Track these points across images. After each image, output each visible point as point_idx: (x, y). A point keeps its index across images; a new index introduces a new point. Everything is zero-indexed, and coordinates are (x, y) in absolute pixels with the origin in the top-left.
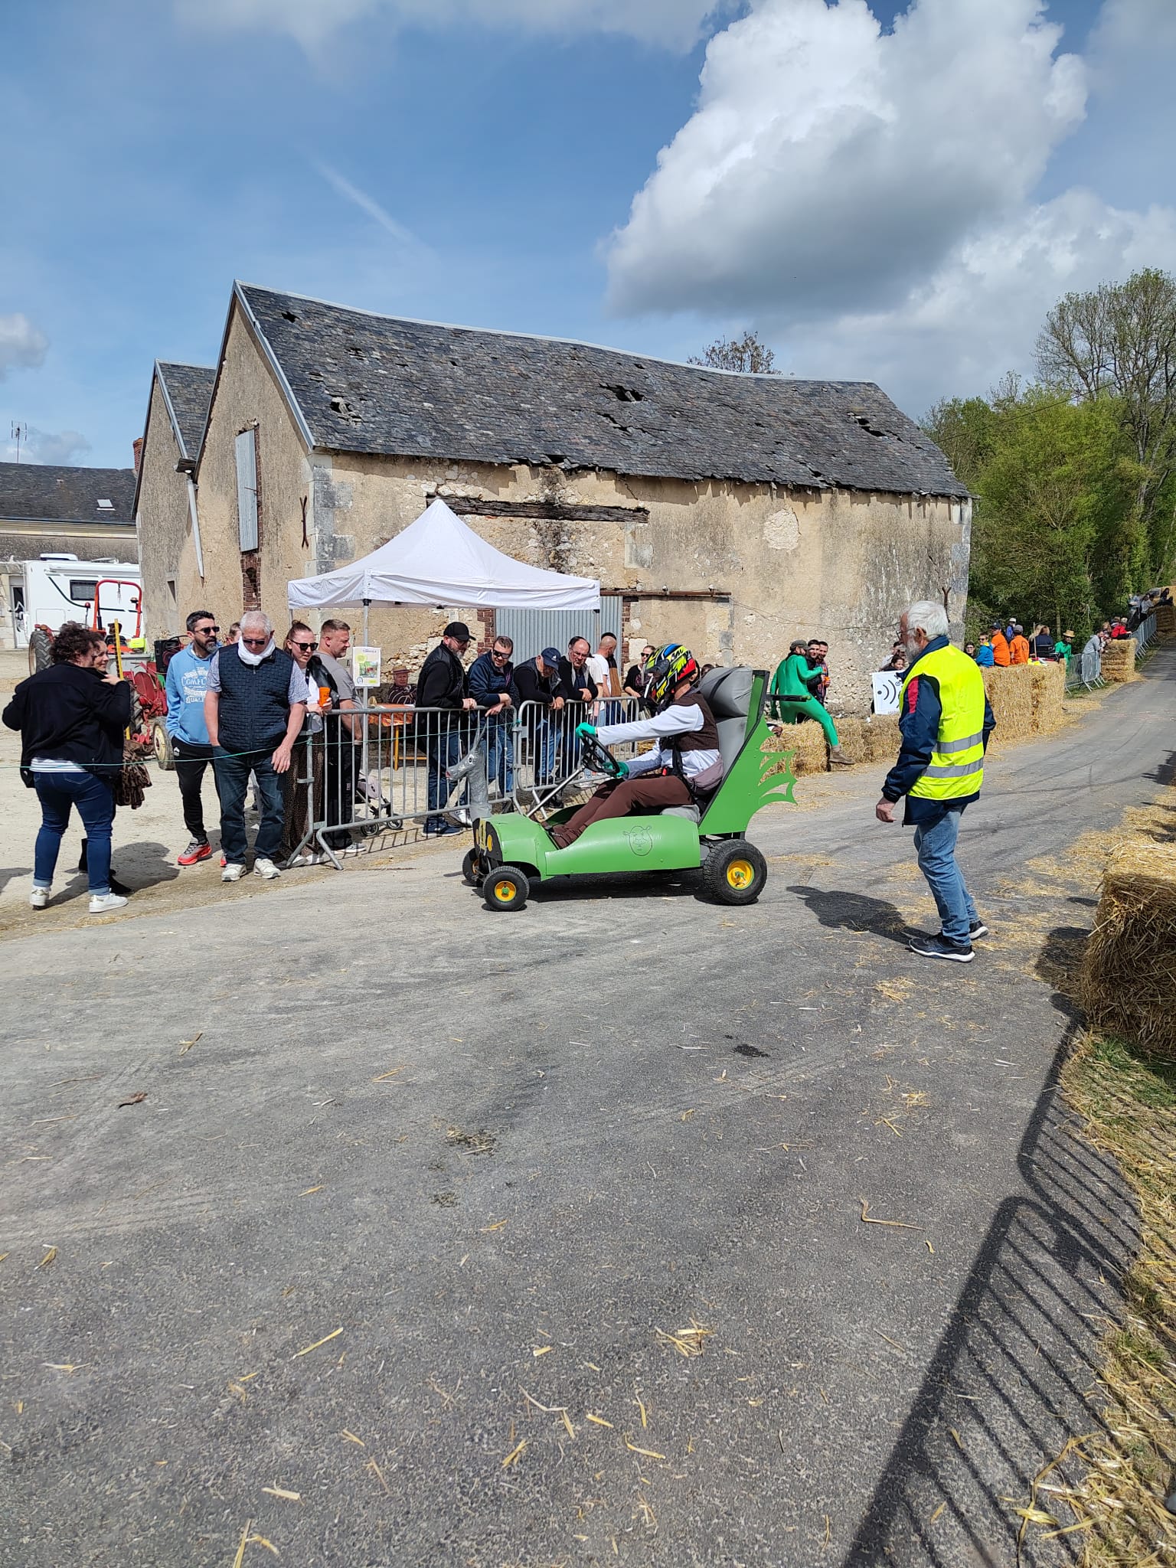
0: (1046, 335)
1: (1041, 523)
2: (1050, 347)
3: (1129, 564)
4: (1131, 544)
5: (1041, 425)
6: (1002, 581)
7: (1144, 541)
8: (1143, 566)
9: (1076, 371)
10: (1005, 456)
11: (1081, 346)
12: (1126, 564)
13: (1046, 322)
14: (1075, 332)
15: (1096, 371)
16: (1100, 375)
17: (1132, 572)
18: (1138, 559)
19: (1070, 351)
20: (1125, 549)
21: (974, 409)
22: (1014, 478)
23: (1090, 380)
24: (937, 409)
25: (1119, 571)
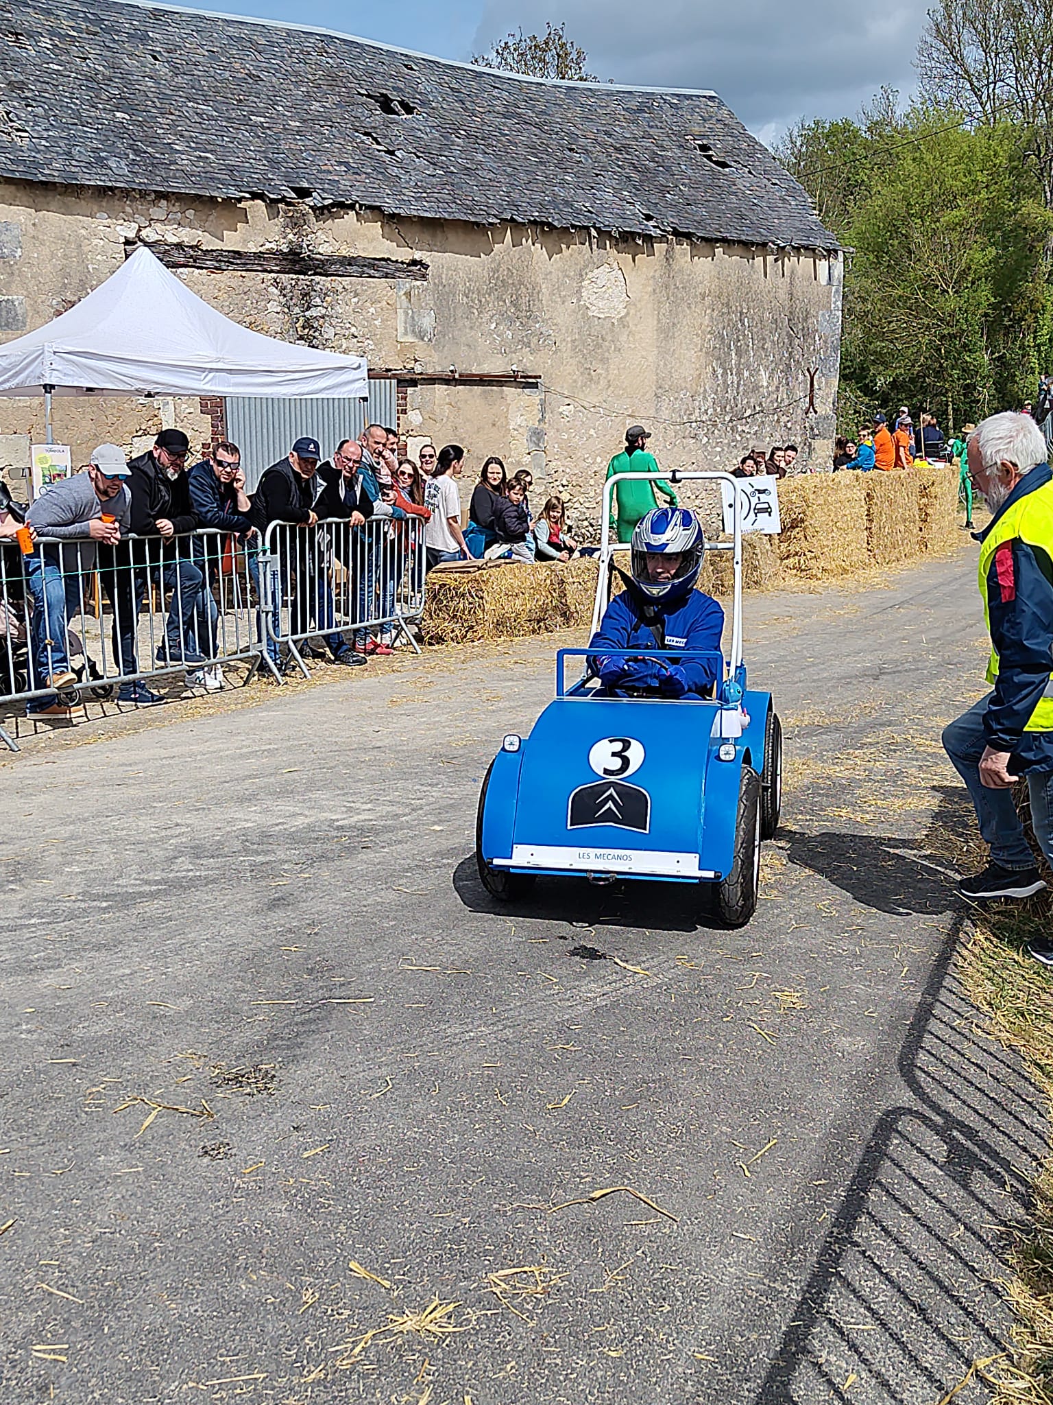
0: (929, 38)
1: (928, 286)
2: (935, 55)
3: (1035, 338)
5: (928, 157)
6: (881, 359)
9: (968, 86)
10: (885, 197)
11: (973, 54)
12: (1030, 338)
13: (928, 22)
14: (966, 36)
15: (992, 86)
16: (996, 92)
18: (1045, 332)
19: (958, 59)
20: (1029, 319)
21: (841, 134)
22: (894, 226)
23: (984, 99)
24: (795, 133)
25: (1022, 347)
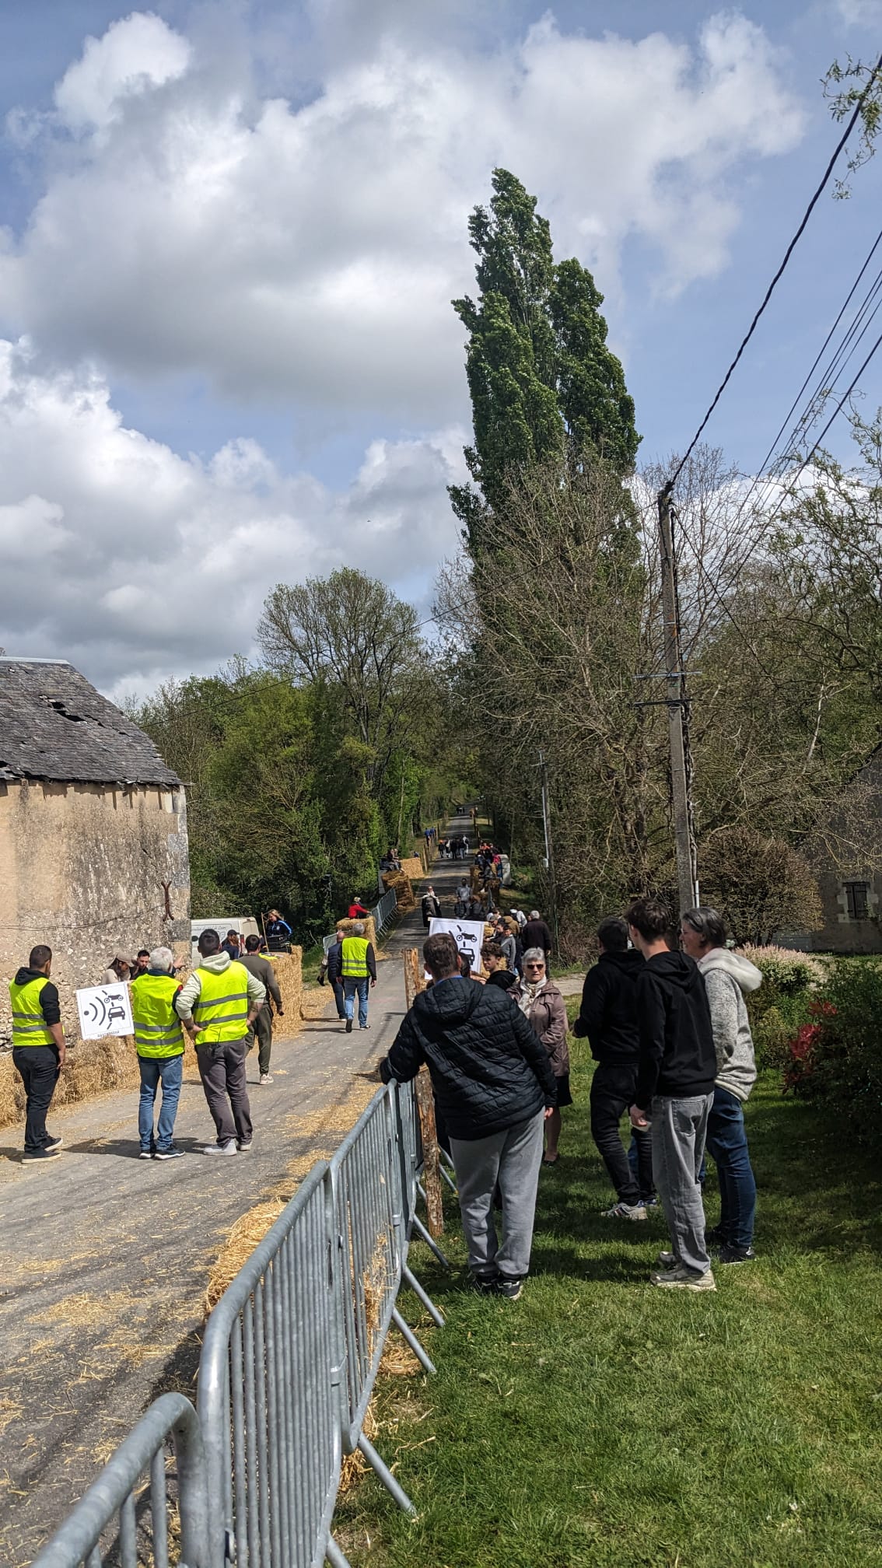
0: (266, 621)
1: (274, 802)
2: (271, 633)
3: (367, 840)
4: (367, 820)
5: (266, 708)
6: (247, 864)
7: (377, 818)
8: (380, 840)
9: (297, 655)
10: (236, 737)
11: (298, 633)
12: (364, 840)
13: (264, 610)
14: (291, 621)
15: (315, 656)
16: (320, 659)
17: (371, 847)
18: (375, 835)
19: (289, 637)
20: (362, 826)
21: (213, 687)
22: (244, 759)
23: (311, 664)
24: (166, 689)
25: (359, 847)
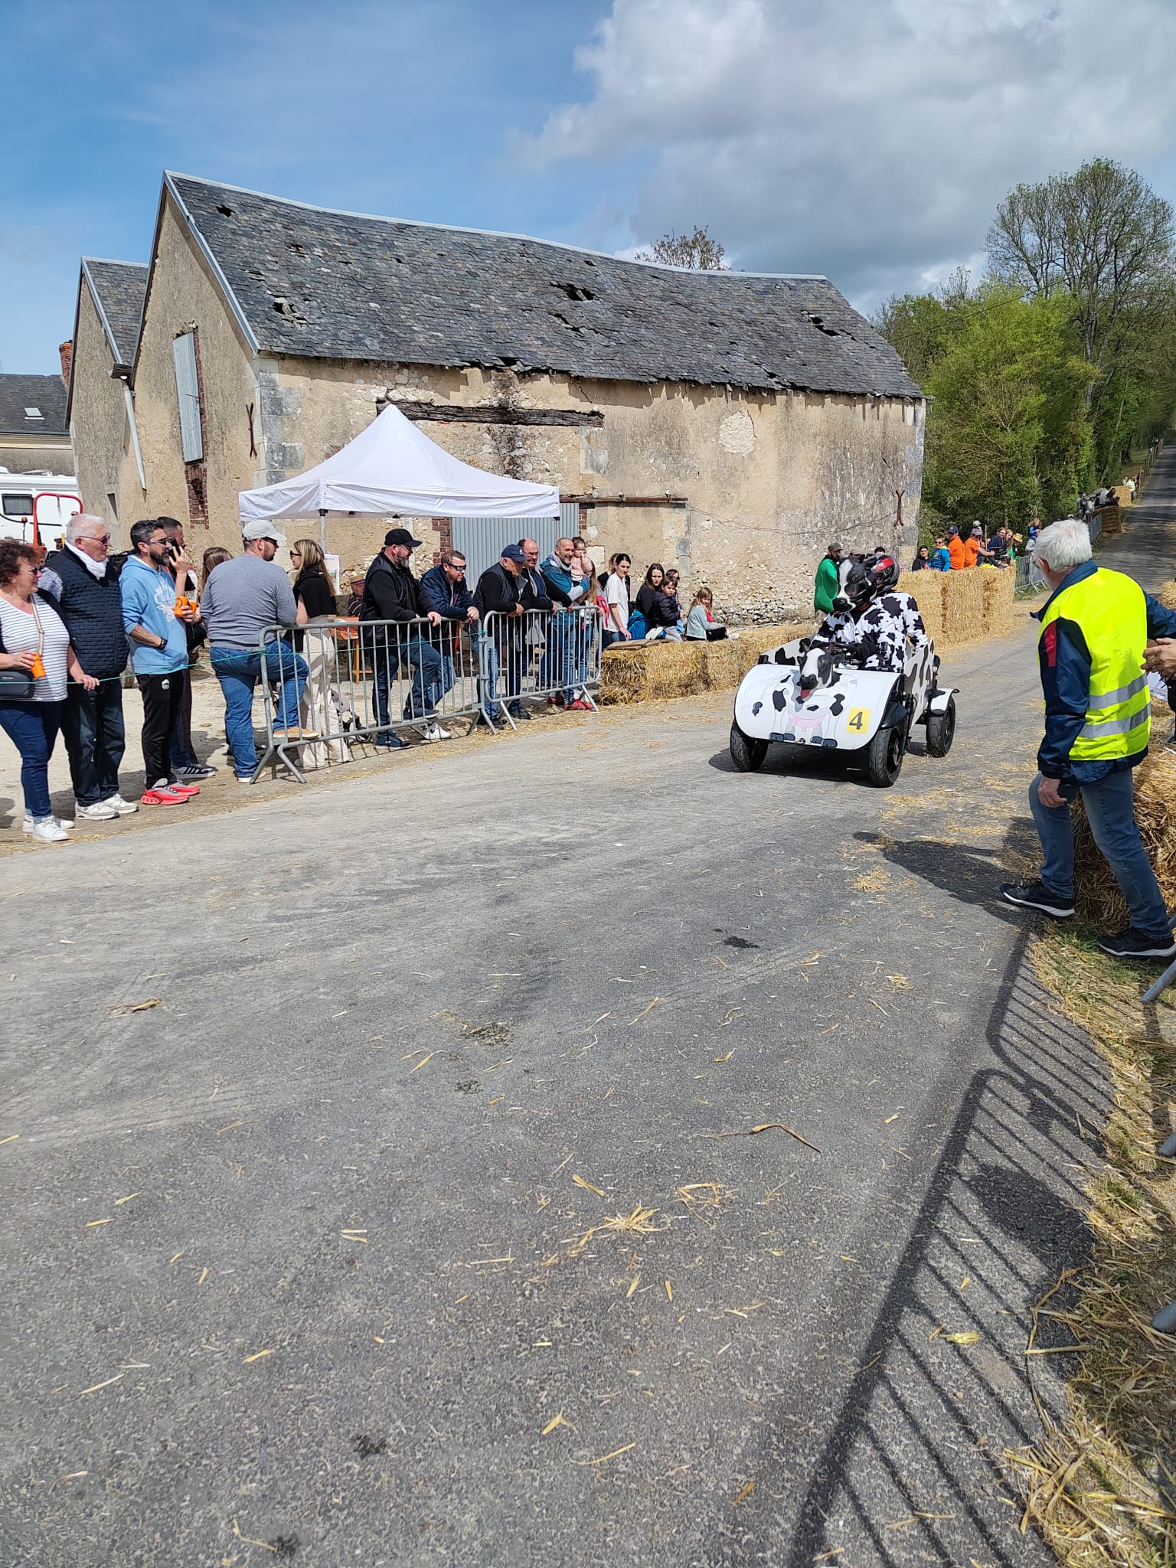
0: (996, 229)
1: (991, 424)
2: (1000, 242)
3: (1076, 465)
4: (1078, 444)
5: (992, 323)
6: (950, 483)
7: (1090, 442)
8: (1088, 466)
9: (1025, 266)
10: (957, 355)
11: (1030, 240)
12: (1072, 465)
13: (996, 215)
14: (1025, 226)
15: (1045, 266)
16: (1049, 270)
17: (1078, 472)
18: (1084, 460)
19: (1019, 245)
20: (1072, 450)
21: (926, 305)
22: (964, 378)
23: (1039, 276)
24: (887, 307)
25: (1065, 472)
